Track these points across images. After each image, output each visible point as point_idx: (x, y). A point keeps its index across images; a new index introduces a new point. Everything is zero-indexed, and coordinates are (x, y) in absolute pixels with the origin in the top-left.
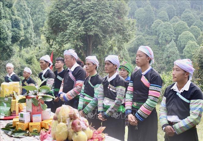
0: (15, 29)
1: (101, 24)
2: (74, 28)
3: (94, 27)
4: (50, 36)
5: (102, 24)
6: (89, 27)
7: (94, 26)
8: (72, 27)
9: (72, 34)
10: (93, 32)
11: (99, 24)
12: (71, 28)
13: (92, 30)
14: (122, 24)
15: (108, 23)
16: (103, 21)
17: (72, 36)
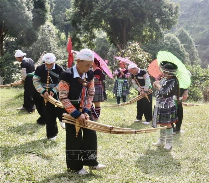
0: (39, 10)
1: (131, 6)
2: (99, 10)
3: (123, 10)
4: (75, 19)
5: (133, 7)
6: (118, 10)
7: (124, 8)
8: (97, 8)
9: (98, 18)
10: (122, 16)
11: (129, 6)
12: (96, 10)
13: (121, 13)
14: (157, 7)
15: (139, 5)
16: (134, 2)
17: (97, 20)
